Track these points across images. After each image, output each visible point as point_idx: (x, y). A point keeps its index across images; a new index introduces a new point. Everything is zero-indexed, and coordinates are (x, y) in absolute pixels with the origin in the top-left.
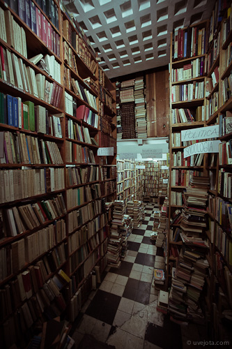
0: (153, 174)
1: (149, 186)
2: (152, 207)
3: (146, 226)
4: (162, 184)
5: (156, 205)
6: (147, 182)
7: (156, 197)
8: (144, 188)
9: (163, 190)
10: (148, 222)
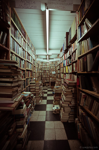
0: (46, 69)
1: (44, 76)
2: (47, 88)
3: (46, 101)
4: (51, 74)
5: (48, 87)
6: (43, 74)
7: (48, 83)
8: (41, 77)
9: (52, 78)
10: (46, 97)
